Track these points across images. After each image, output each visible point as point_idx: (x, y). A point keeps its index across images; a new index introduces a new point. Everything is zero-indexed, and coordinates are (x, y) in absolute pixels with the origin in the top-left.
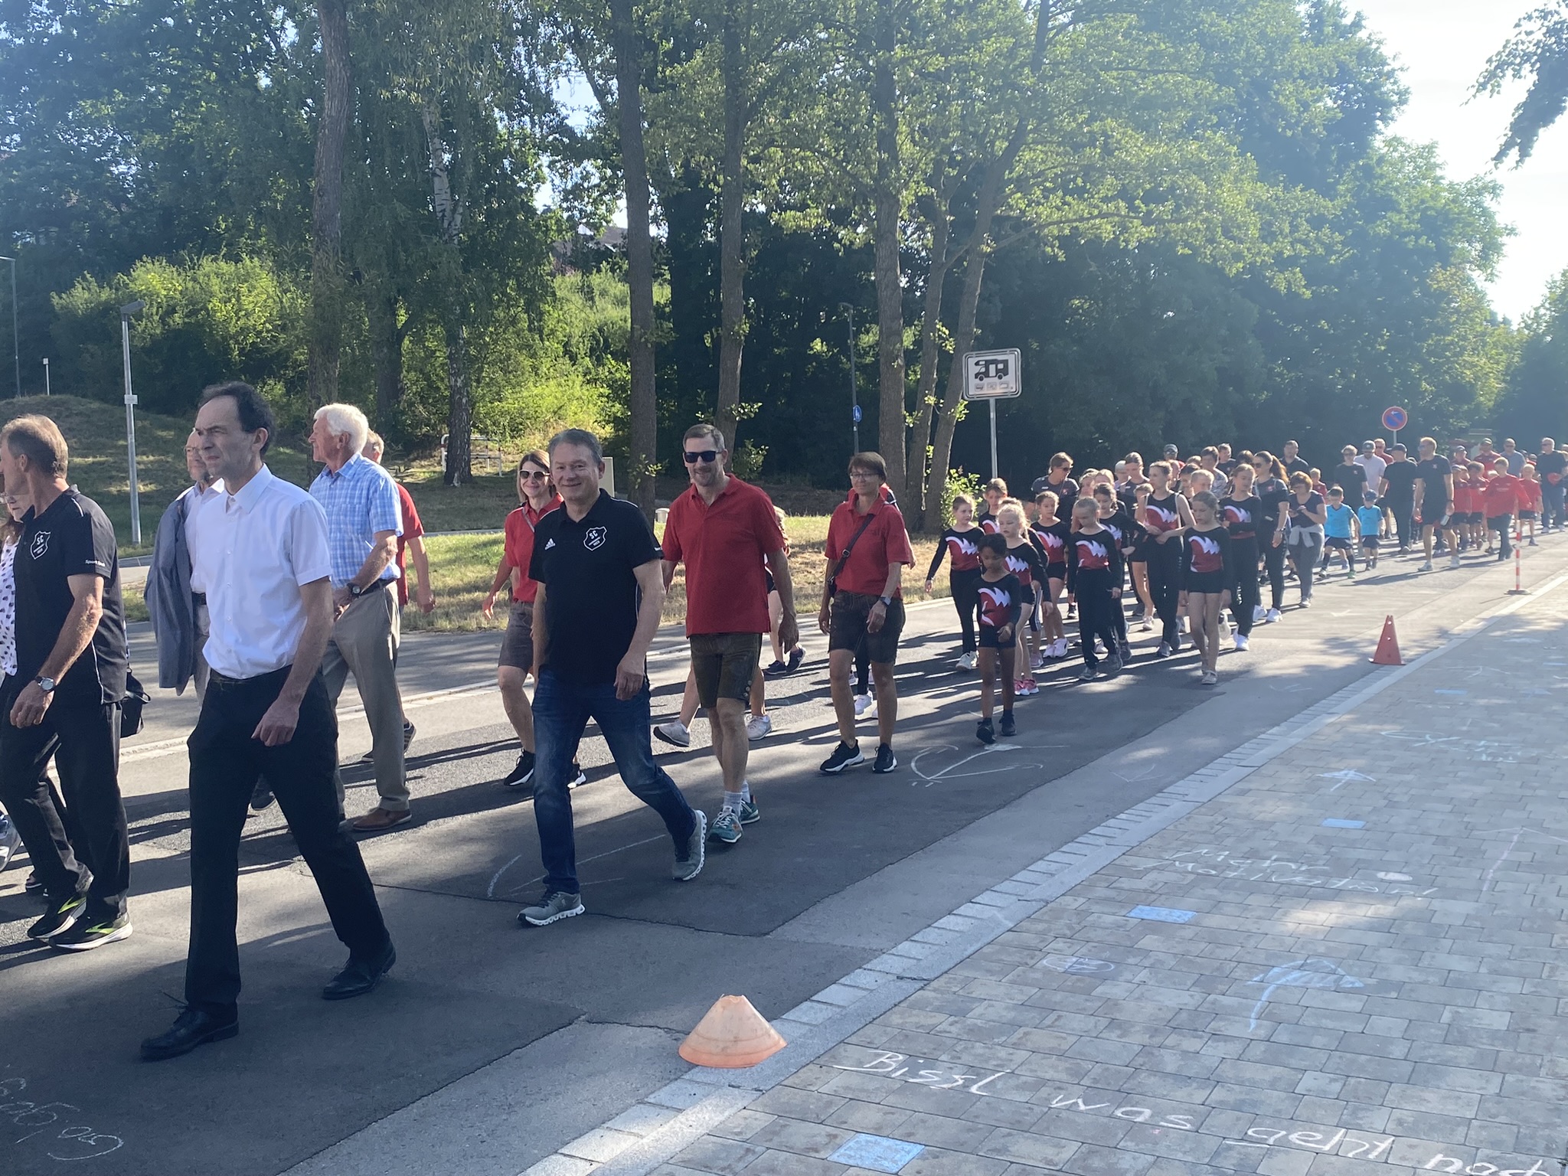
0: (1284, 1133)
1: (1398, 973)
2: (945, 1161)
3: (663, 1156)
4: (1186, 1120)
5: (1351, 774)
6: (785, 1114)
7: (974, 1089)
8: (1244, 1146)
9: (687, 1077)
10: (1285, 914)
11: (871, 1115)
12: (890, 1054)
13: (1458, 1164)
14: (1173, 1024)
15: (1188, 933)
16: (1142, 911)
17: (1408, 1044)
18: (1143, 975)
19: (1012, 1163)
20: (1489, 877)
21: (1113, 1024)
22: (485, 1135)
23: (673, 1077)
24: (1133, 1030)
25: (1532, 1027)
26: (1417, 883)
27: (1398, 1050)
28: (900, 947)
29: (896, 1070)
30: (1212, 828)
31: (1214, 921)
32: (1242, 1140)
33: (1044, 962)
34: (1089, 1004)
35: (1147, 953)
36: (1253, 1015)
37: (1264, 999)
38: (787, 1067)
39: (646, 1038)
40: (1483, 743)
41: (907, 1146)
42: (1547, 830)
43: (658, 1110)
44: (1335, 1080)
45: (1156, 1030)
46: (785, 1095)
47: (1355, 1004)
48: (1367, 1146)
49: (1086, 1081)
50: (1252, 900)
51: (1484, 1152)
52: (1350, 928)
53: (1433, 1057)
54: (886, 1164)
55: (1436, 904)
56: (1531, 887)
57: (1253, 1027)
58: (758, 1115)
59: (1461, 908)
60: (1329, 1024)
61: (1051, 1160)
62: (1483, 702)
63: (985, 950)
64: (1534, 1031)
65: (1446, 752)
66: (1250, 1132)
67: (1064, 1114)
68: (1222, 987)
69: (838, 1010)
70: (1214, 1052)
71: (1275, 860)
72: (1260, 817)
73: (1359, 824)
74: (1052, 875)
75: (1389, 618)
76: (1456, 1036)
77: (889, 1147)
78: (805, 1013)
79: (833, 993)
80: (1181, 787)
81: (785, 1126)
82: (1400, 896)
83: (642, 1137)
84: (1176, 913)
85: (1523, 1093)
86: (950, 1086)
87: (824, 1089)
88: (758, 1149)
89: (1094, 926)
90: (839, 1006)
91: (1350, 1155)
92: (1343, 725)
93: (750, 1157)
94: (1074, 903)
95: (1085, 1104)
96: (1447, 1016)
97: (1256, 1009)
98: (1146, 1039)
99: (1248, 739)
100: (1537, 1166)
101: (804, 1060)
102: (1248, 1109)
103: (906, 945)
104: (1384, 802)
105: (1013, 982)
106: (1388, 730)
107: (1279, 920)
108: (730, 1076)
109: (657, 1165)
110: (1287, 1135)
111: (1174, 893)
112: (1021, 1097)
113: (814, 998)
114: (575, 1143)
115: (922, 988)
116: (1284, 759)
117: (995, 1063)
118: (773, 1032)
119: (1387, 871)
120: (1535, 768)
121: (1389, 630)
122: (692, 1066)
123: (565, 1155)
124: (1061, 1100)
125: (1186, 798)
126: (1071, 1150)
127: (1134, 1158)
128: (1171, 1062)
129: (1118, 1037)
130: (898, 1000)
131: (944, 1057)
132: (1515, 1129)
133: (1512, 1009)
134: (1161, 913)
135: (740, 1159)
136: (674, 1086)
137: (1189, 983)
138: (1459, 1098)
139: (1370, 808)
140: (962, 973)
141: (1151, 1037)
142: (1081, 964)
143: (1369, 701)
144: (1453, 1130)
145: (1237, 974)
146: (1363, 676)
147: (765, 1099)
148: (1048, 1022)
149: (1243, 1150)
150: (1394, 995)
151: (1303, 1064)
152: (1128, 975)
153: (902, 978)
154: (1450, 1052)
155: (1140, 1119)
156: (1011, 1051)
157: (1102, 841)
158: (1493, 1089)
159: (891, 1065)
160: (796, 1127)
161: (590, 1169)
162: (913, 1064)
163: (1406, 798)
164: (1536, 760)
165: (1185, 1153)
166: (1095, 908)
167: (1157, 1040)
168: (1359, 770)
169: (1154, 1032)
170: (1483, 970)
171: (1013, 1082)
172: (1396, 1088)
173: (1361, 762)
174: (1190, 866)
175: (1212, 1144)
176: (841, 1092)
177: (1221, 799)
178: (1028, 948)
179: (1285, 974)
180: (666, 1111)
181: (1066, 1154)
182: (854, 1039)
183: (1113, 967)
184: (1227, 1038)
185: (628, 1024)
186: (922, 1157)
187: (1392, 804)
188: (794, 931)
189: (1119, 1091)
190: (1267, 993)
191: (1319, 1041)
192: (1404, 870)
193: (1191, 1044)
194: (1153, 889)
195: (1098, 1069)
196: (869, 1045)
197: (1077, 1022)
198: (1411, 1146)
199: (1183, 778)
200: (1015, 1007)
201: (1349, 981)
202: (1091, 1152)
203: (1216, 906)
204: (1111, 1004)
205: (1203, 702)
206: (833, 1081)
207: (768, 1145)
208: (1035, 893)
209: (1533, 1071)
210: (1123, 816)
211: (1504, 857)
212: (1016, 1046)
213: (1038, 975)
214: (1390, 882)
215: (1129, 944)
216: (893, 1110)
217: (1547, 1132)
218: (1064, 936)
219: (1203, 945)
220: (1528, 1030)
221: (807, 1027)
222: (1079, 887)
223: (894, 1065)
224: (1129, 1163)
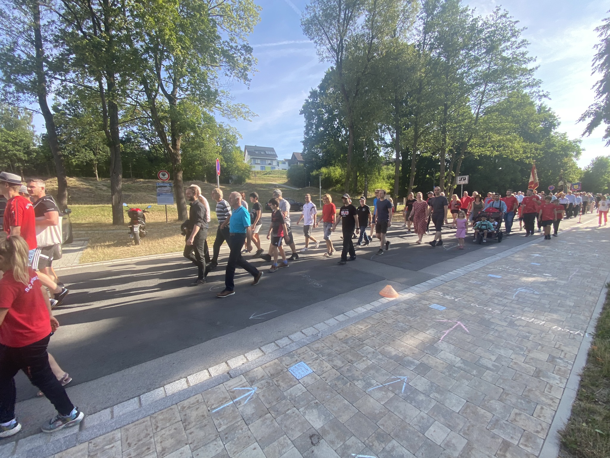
0: (520, 317)
1: (548, 292)
2: (450, 310)
4: (499, 312)
5: (538, 255)
6: (421, 299)
7: (456, 300)
10: (522, 279)
11: (437, 301)
12: (440, 292)
13: (560, 329)
14: (496, 295)
15: (500, 280)
16: (490, 275)
17: (549, 305)
18: (490, 286)
19: (463, 313)
20: (570, 277)
21: (484, 293)
22: (372, 293)
24: (488, 295)
25: (579, 306)
26: (553, 276)
27: (547, 306)
28: (442, 276)
29: (441, 295)
30: (506, 262)
31: (506, 278)
32: (511, 317)
33: (470, 281)
34: (479, 289)
35: (491, 282)
36: (514, 296)
38: (421, 291)
40: (570, 251)
41: (443, 307)
42: (585, 269)
45: (493, 295)
47: (537, 297)
48: (539, 322)
49: (478, 302)
50: (514, 276)
51: (566, 327)
52: (537, 282)
53: (555, 309)
54: (439, 309)
55: (557, 281)
56: (581, 280)
57: (514, 298)
58: (416, 298)
59: (563, 282)
60: (531, 299)
61: (471, 314)
62: (570, 243)
63: (458, 278)
65: (561, 253)
66: (513, 316)
67: (474, 307)
68: (507, 290)
70: (505, 301)
71: (520, 269)
73: (539, 264)
74: (472, 267)
76: (561, 305)
77: (440, 307)
78: (425, 284)
79: (429, 281)
80: (499, 254)
82: (549, 278)
84: (498, 276)
85: (577, 318)
86: (451, 299)
88: (416, 303)
89: (480, 277)
90: (430, 284)
91: (535, 323)
92: (536, 246)
94: (476, 272)
95: (478, 306)
96: (559, 301)
98: (491, 297)
99: (514, 247)
100: (579, 332)
101: (424, 291)
102: (513, 312)
104: (545, 261)
105: (464, 284)
106: (546, 247)
107: (520, 279)
111: (497, 273)
112: (465, 303)
113: (426, 282)
115: (446, 283)
116: (522, 251)
117: (460, 296)
119: (546, 274)
124: (473, 304)
125: (500, 256)
126: (475, 313)
128: (496, 301)
130: (441, 284)
131: (450, 294)
132: (574, 324)
133: (575, 302)
134: (495, 276)
135: (413, 304)
137: (500, 288)
138: (561, 317)
139: (542, 262)
140: (453, 281)
142: (477, 283)
143: (542, 242)
144: (559, 322)
145: (511, 288)
146: (540, 237)
148: (471, 291)
149: (511, 319)
150: (546, 296)
151: (525, 306)
152: (487, 286)
153: (442, 281)
154: (560, 308)
155: (489, 310)
157: (482, 262)
158: (569, 316)
160: (423, 301)
162: (444, 294)
163: (551, 261)
164: (583, 256)
165: (499, 317)
166: (480, 274)
167: (493, 297)
170: (568, 294)
171: (464, 300)
172: (546, 313)
173: (540, 253)
174: (501, 268)
175: (505, 317)
176: (431, 297)
178: (466, 279)
179: (521, 289)
182: (433, 289)
183: (484, 284)
185: (394, 281)
186: (446, 309)
187: (547, 261)
188: (421, 271)
189: (485, 305)
190: (517, 292)
191: (529, 302)
192: (550, 274)
193: (500, 299)
194: (493, 272)
195: (481, 300)
196: (436, 290)
197: (476, 292)
198: (549, 324)
200: (464, 288)
201: (536, 292)
202: (479, 314)
203: (506, 276)
204: (483, 290)
206: (430, 295)
207: (418, 303)
208: (468, 270)
209: (580, 314)
210: (486, 258)
211: (574, 274)
212: (464, 294)
213: (469, 283)
215: (487, 280)
216: (441, 301)
217: (582, 326)
218: (474, 278)
219: (503, 282)
221: (425, 286)
222: (477, 270)
224: (487, 317)
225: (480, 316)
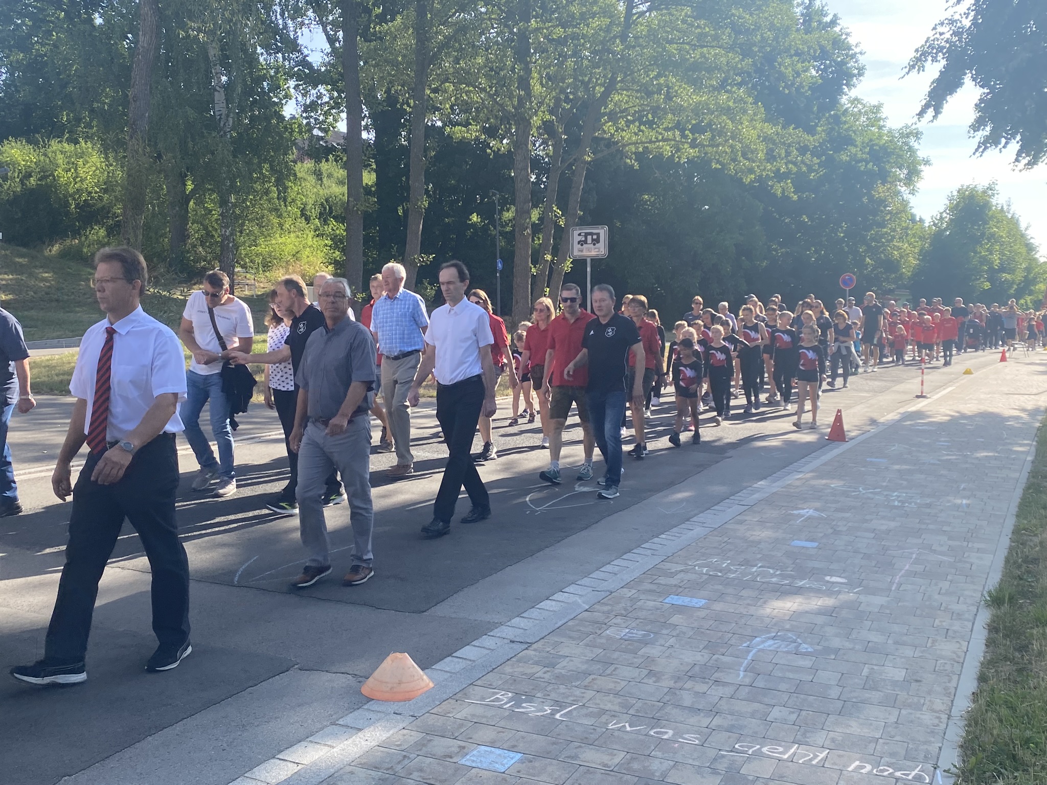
0: (758, 747)
1: (836, 643)
2: (537, 764)
3: (347, 760)
4: (696, 738)
5: (811, 512)
6: (430, 733)
7: (558, 716)
8: (732, 756)
9: (366, 707)
10: (765, 603)
11: (488, 734)
12: (503, 693)
13: (869, 767)
14: (689, 674)
15: (702, 613)
16: (673, 599)
17: (840, 689)
18: (672, 641)
19: (580, 765)
20: (896, 581)
21: (650, 673)
22: (225, 745)
23: (356, 707)
24: (663, 677)
25: (919, 679)
26: (851, 585)
27: (834, 693)
28: (513, 621)
29: (506, 703)
30: (720, 545)
31: (718, 606)
32: (731, 751)
33: (608, 632)
34: (636, 660)
35: (675, 626)
36: (742, 669)
37: (749, 658)
38: (434, 701)
39: (341, 681)
40: (896, 494)
41: (512, 754)
42: (935, 551)
43: (344, 729)
44: (793, 713)
45: (679, 678)
46: (431, 720)
47: (807, 663)
48: (812, 755)
49: (632, 712)
50: (744, 593)
51: (886, 759)
52: (807, 612)
53: (856, 698)
54: (497, 766)
55: (862, 598)
56: (923, 588)
57: (742, 676)
58: (413, 733)
59: (879, 600)
60: (791, 676)
61: (607, 764)
62: (897, 467)
63: (570, 623)
64: (920, 681)
65: (872, 499)
66: (737, 746)
67: (616, 733)
68: (722, 650)
69: (469, 663)
70: (715, 693)
71: (760, 567)
72: (751, 539)
73: (815, 544)
74: (616, 574)
75: (839, 411)
76: (871, 684)
77: (500, 755)
78: (448, 664)
79: (468, 652)
80: (701, 518)
81: (430, 740)
82: (839, 592)
83: (333, 747)
84: (695, 600)
85: (912, 722)
86: (542, 714)
87: (458, 716)
88: (412, 756)
89: (641, 609)
90: (470, 660)
91: (800, 762)
92: (807, 480)
93: (406, 761)
94: (628, 593)
95: (630, 726)
96: (866, 672)
97: (744, 665)
98: (671, 684)
99: (745, 488)
100: (918, 769)
101: (445, 696)
102: (736, 731)
103: (517, 619)
104: (830, 531)
105: (587, 645)
106: (835, 484)
107: (760, 606)
108: (395, 707)
109: (342, 766)
110: (761, 748)
111: (694, 587)
112: (587, 721)
113: (453, 655)
114: (287, 752)
115: (527, 649)
116: (769, 501)
117: (572, 699)
118: (425, 677)
119: (831, 576)
120: (928, 510)
121: (839, 419)
122: (370, 700)
123: (280, 759)
124: (615, 724)
125: (705, 525)
126: (620, 757)
127: (661, 763)
128: (687, 699)
129: (654, 682)
130: (510, 657)
131: (539, 695)
132: (906, 745)
133: (907, 667)
134: (686, 601)
135: (399, 762)
136: (356, 713)
137: (701, 647)
138: (871, 724)
139: (821, 535)
140: (553, 639)
141: (675, 682)
142: (632, 633)
143: (825, 464)
144: (866, 746)
145: (733, 641)
146: (821, 448)
147: (418, 722)
148: (608, 672)
149: (732, 758)
150: (833, 657)
151: (773, 702)
152: (662, 641)
153: (512, 642)
154: (867, 695)
155: (665, 737)
156: (583, 691)
157: (649, 552)
158: (893, 719)
159: (503, 700)
160: (437, 741)
161: (296, 769)
162: (518, 699)
163: (845, 529)
164: (929, 506)
165: (694, 759)
166: (642, 597)
167: (679, 685)
168: (816, 509)
169: (678, 679)
170: (890, 642)
171: (584, 711)
172: (832, 718)
173: (818, 504)
174: (705, 570)
175: (712, 753)
176: (469, 718)
177: (727, 526)
178: (597, 623)
179: (763, 642)
180: (350, 730)
181: (616, 760)
182: (479, 682)
183: (652, 636)
184: (725, 684)
185: (327, 671)
186: (521, 761)
187: (836, 532)
188: (442, 610)
189: (653, 718)
190: (751, 654)
191: (783, 686)
192: (842, 575)
193: (701, 688)
194: (681, 585)
195: (639, 704)
196: (490, 686)
197: (627, 672)
198: (839, 756)
199: (703, 512)
200: (587, 662)
201: (804, 647)
202: (632, 759)
203: (721, 597)
204: (650, 660)
205: (717, 462)
206: (464, 712)
207: (419, 753)
208: (604, 586)
209: (918, 707)
210: (663, 536)
211: (907, 567)
212: (586, 688)
213: (603, 641)
214: (833, 583)
215: (663, 620)
216: (504, 730)
217: (926, 747)
218: (621, 615)
219: (711, 622)
220: (917, 681)
221: (449, 674)
222: (632, 583)
223: (506, 700)
224: (657, 766)
225: (635, 766)
